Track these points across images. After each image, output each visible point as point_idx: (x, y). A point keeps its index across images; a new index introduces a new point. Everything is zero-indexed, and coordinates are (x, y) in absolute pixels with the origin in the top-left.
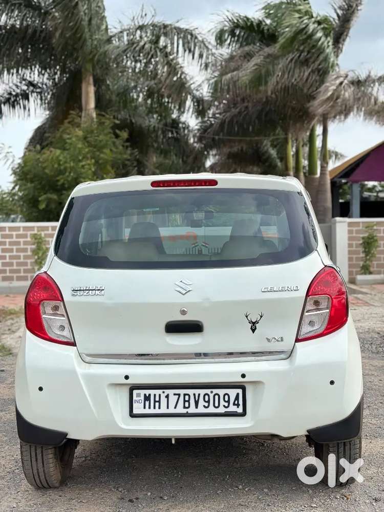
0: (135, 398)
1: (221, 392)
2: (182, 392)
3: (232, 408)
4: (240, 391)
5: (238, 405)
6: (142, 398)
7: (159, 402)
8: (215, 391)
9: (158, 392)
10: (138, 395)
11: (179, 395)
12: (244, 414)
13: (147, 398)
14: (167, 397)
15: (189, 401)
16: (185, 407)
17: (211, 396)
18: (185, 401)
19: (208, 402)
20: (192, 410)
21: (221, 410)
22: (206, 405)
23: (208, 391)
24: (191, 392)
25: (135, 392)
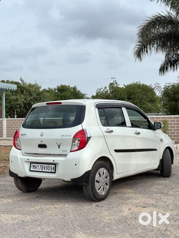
0: (31, 166)
1: (50, 166)
2: (41, 165)
3: (52, 171)
4: (54, 166)
5: (54, 170)
6: (33, 166)
7: (36, 167)
8: (49, 165)
9: (36, 164)
10: (32, 165)
11: (41, 166)
12: (55, 173)
13: (34, 166)
14: (38, 166)
15: (43, 168)
16: (42, 170)
17: (48, 166)
18: (42, 168)
19: (47, 168)
20: (43, 170)
21: (50, 171)
22: (47, 169)
23: (47, 165)
24: (43, 165)
25: (32, 164)
